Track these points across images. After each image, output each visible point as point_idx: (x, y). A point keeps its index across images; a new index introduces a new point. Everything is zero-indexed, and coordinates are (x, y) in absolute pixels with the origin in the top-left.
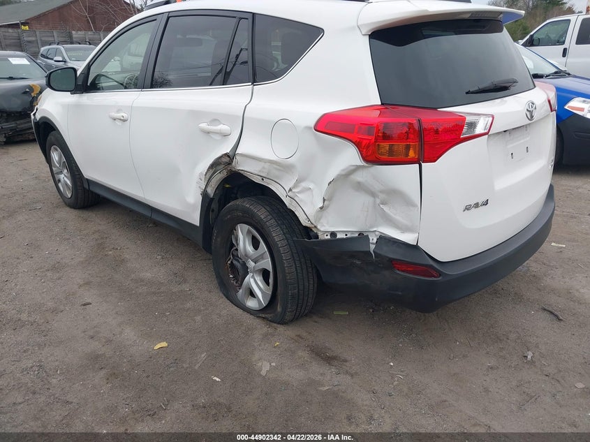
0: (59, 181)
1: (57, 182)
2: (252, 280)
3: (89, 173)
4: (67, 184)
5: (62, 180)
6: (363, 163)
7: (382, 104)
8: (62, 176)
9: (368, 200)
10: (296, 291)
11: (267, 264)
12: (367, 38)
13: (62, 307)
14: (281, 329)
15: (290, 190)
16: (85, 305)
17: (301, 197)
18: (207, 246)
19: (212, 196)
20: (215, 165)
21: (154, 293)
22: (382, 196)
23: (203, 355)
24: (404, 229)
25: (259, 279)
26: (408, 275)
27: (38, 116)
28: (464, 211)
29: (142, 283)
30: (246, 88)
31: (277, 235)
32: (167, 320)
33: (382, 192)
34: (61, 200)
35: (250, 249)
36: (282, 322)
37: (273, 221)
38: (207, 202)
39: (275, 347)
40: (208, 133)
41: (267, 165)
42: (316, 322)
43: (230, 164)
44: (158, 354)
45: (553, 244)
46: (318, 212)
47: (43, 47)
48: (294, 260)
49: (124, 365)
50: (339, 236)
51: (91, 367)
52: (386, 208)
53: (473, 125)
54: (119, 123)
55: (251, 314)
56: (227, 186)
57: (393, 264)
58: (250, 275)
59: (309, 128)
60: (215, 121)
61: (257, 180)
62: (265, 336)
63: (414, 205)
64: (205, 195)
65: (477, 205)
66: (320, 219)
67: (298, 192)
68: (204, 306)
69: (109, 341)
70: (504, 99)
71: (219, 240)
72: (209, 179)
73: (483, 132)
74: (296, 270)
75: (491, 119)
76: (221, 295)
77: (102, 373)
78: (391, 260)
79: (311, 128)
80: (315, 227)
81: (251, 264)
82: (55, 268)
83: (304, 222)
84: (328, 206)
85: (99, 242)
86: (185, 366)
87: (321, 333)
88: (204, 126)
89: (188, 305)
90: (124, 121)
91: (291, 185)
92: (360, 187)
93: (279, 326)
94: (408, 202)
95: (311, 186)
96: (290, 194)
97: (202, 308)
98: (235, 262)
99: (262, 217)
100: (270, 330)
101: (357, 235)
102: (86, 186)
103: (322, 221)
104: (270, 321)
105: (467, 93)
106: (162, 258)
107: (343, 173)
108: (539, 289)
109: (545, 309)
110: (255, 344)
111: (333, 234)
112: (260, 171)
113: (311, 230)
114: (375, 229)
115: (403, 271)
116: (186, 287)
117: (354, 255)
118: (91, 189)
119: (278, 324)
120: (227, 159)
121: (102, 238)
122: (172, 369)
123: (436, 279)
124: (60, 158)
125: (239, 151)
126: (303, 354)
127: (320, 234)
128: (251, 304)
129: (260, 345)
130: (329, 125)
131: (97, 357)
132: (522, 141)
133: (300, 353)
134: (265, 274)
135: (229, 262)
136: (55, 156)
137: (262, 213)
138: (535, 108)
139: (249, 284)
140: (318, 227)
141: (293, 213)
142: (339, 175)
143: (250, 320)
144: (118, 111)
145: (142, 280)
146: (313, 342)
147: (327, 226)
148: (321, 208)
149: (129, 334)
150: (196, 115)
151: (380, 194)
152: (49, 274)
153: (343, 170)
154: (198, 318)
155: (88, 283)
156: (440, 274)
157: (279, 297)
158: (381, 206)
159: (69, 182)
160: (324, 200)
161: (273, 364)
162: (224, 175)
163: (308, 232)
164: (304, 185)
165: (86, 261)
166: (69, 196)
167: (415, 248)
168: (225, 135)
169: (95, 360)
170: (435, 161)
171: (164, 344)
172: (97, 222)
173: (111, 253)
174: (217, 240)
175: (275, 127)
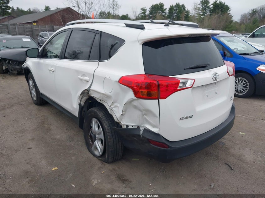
0: (32, 93)
1: (31, 93)
2: (97, 143)
3: (42, 91)
4: (34, 95)
5: (33, 93)
6: (136, 98)
7: (145, 74)
8: (33, 91)
9: (140, 113)
10: (113, 149)
11: (102, 136)
12: (141, 46)
13: (19, 149)
14: (107, 165)
15: (110, 106)
16: (29, 149)
17: (114, 109)
18: (81, 126)
19: (83, 105)
20: (83, 93)
21: (59, 145)
22: (144, 112)
23: (71, 175)
24: (154, 126)
25: (100, 143)
26: (155, 146)
27: (25, 66)
28: (180, 120)
29: (55, 140)
30: (96, 62)
31: (106, 124)
32: (61, 157)
33: (144, 110)
34: (32, 101)
35: (97, 129)
36: (108, 162)
37: (105, 118)
38: (81, 108)
39: (102, 173)
40: (81, 80)
41: (102, 95)
42: (123, 163)
43: (88, 93)
44: (52, 173)
45: (240, 133)
46: (120, 116)
47: (41, 32)
48: (112, 136)
49: (37, 176)
50: (130, 127)
51: (24, 176)
52: (146, 117)
53: (185, 83)
54: (51, 72)
55: (96, 158)
56: (90, 101)
57: (149, 141)
58: (97, 141)
59: (116, 81)
60: (84, 75)
61: (99, 101)
62: (100, 168)
63: (157, 117)
64: (80, 105)
65: (187, 118)
66: (122, 119)
67: (113, 107)
68: (77, 152)
69: (34, 165)
70: (205, 71)
71: (86, 124)
72: (81, 99)
73: (189, 86)
74: (113, 140)
75: (193, 81)
76: (86, 148)
77: (27, 179)
78: (148, 140)
79: (117, 82)
80: (120, 122)
81: (97, 136)
82: (21, 132)
83: (116, 120)
84: (125, 114)
85: (43, 121)
86: (62, 179)
87: (124, 168)
88: (80, 77)
89: (71, 152)
90: (53, 71)
91: (111, 104)
92: (135, 107)
93: (107, 164)
94: (154, 115)
95: (118, 105)
96: (110, 108)
97: (76, 153)
98: (92, 134)
99: (101, 116)
100: (102, 166)
101: (136, 127)
102: (41, 96)
103: (123, 120)
104: (103, 161)
105: (184, 69)
106: (66, 130)
107: (129, 101)
108: (227, 154)
109: (227, 164)
110: (94, 171)
111: (127, 126)
112: (99, 97)
113: (119, 123)
114: (143, 125)
115: (153, 144)
116: (72, 143)
117: (134, 136)
118: (43, 98)
119: (106, 163)
120: (87, 91)
121: (45, 119)
122: (56, 180)
123: (167, 149)
124: (32, 84)
125: (91, 88)
126: (113, 177)
127: (122, 125)
128: (96, 153)
129: (96, 172)
130: (124, 81)
131: (28, 172)
132: (213, 89)
133: (112, 177)
134: (102, 141)
135: (89, 134)
136: (31, 82)
137: (101, 114)
138: (218, 76)
139: (96, 144)
140: (121, 122)
141: (112, 116)
142: (127, 102)
143: (95, 160)
144: (52, 67)
145: (55, 139)
146: (119, 172)
147: (125, 123)
148: (122, 115)
149: (44, 163)
150: (78, 72)
151: (143, 111)
152: (18, 134)
153: (128, 100)
154: (73, 158)
155: (33, 139)
156: (169, 147)
157: (106, 151)
158: (144, 116)
159: (35, 94)
160: (123, 112)
161: (99, 181)
162: (87, 97)
163: (118, 124)
164: (115, 104)
165: (35, 129)
166: (35, 100)
167: (158, 135)
168: (88, 81)
169: (26, 173)
170: (165, 99)
171: (56, 168)
172: (45, 111)
173: (46, 126)
174: (85, 124)
175: (105, 80)
